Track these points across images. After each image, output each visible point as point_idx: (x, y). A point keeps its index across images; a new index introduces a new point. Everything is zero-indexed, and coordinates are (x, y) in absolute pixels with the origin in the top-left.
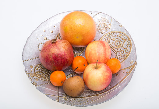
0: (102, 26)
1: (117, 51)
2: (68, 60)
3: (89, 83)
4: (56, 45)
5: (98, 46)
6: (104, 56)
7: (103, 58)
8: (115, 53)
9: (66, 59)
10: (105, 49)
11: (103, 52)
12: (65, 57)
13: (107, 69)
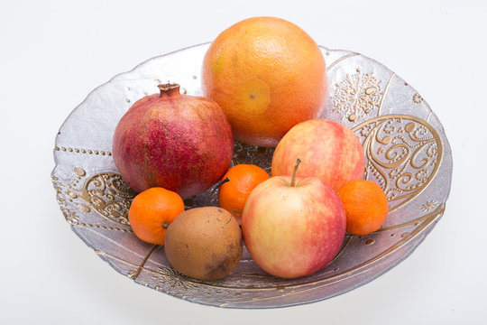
0: (356, 97)
1: (387, 177)
2: (200, 153)
3: (255, 233)
4: (171, 101)
5: (316, 131)
6: (332, 164)
7: (329, 171)
8: (383, 181)
9: (194, 149)
10: (341, 145)
11: (330, 150)
12: (190, 140)
13: (328, 195)
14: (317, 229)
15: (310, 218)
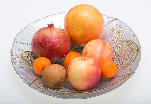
0: (115, 33)
1: (120, 60)
2: (57, 47)
5: (96, 43)
6: (100, 54)
8: (119, 61)
9: (55, 45)
10: (104, 48)
11: (100, 49)
12: (54, 42)
14: (90, 75)
15: (87, 71)
